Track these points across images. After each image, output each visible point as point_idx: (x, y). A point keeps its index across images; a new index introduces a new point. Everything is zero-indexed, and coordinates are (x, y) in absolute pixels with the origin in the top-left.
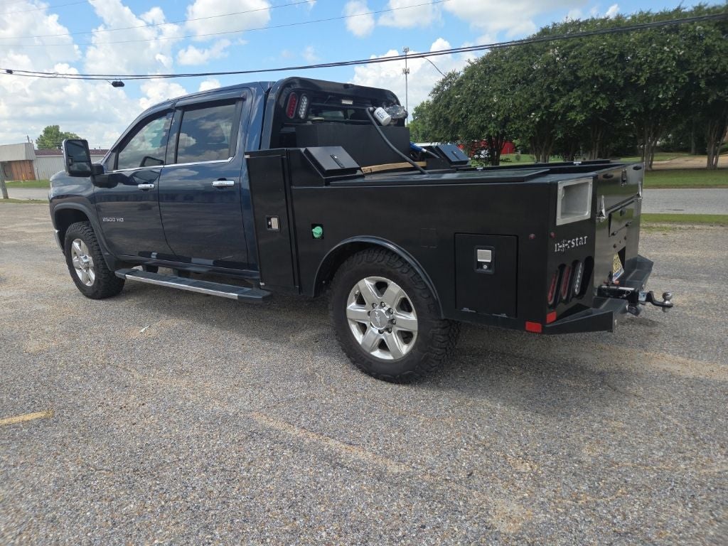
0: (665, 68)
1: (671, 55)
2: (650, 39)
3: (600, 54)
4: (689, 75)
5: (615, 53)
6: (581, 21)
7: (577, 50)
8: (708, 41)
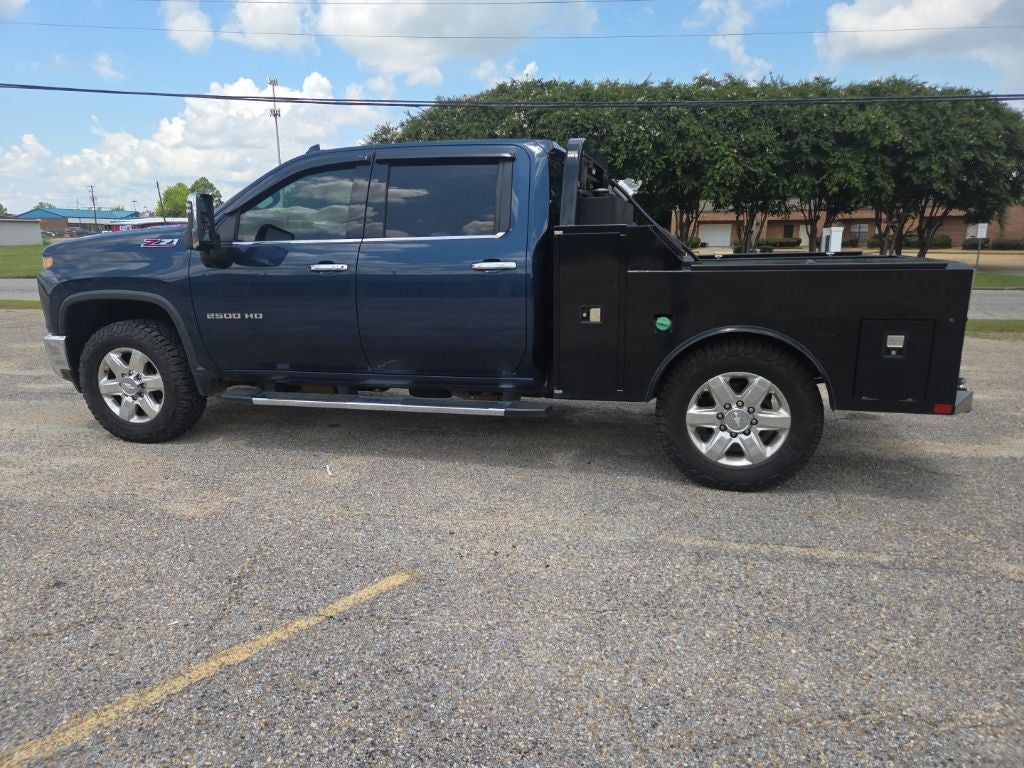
0: (641, 150)
1: (647, 136)
2: (624, 115)
3: (573, 126)
4: (666, 160)
5: (589, 126)
6: (544, 81)
7: (545, 118)
8: (682, 124)
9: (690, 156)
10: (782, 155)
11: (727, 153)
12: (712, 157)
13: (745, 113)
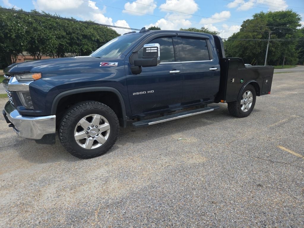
9: (40, 37)
10: (69, 39)
11: (52, 37)
12: (47, 38)
13: (55, 24)
